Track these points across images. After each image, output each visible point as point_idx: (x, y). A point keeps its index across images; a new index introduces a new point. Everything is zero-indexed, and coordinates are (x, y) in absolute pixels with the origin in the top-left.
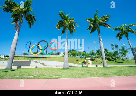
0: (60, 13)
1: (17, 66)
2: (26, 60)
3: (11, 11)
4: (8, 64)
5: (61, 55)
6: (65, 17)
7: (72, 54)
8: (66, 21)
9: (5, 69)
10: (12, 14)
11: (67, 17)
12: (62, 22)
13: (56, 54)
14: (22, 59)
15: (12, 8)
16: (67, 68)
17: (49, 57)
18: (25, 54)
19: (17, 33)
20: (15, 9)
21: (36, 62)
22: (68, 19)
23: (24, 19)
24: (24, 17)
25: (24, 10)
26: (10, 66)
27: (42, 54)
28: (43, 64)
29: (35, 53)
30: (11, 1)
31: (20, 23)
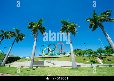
0: (61, 21)
1: (36, 66)
2: (41, 60)
3: (32, 28)
4: (31, 64)
5: (67, 55)
6: (66, 23)
7: (78, 53)
8: (67, 26)
9: (29, 68)
10: (32, 29)
11: (68, 22)
12: (65, 27)
13: (62, 54)
14: (38, 60)
15: (32, 26)
16: (76, 68)
17: (57, 57)
18: (40, 55)
19: (35, 41)
20: (34, 26)
21: (48, 62)
22: (69, 24)
23: (39, 31)
24: (39, 30)
25: (39, 25)
26: (32, 65)
27: (51, 55)
28: (53, 64)
29: (47, 54)
30: (31, 23)
31: (37, 35)
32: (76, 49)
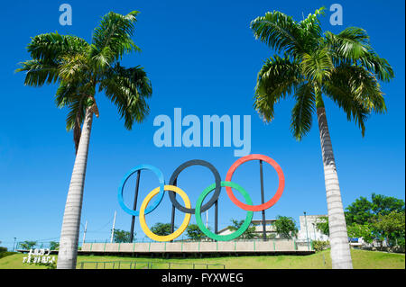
27: (195, 234)
32: (370, 200)
